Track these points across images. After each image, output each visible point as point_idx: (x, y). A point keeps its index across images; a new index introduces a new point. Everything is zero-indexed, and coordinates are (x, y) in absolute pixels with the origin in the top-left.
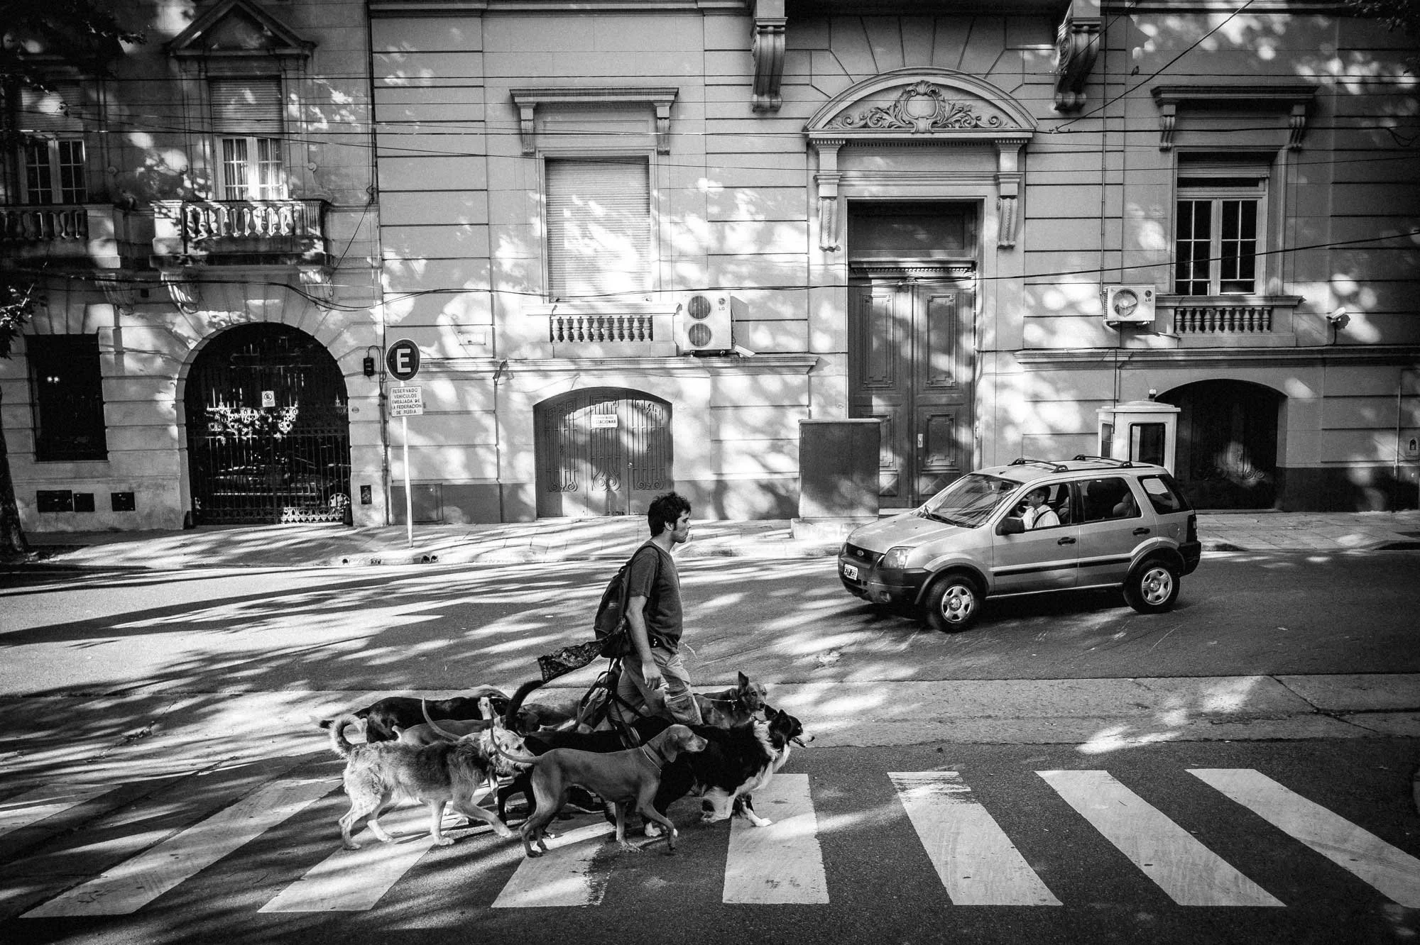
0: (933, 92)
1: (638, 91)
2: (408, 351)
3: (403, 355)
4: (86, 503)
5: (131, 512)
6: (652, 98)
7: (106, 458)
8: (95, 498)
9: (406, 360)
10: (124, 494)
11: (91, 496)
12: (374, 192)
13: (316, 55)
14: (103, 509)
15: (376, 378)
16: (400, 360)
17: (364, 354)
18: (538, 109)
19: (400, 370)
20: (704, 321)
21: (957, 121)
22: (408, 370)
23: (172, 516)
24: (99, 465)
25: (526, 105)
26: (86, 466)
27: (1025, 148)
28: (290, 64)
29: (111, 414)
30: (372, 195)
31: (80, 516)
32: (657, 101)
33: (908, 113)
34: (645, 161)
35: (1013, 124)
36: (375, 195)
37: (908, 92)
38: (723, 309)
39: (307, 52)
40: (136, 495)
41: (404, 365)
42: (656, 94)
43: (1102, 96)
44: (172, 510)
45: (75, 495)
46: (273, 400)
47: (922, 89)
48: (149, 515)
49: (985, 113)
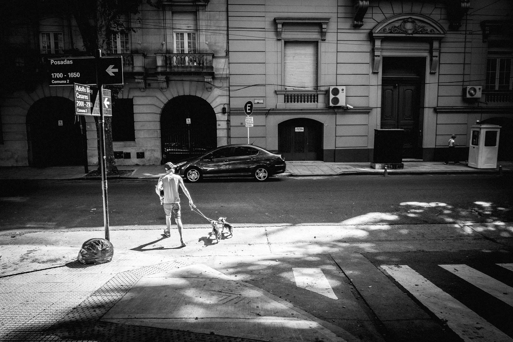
0: (413, 21)
1: (317, 19)
2: (250, 105)
3: (249, 106)
4: (128, 156)
5: (143, 159)
6: (322, 21)
7: (135, 141)
8: (131, 154)
9: (249, 108)
10: (141, 153)
11: (130, 153)
12: (228, 52)
13: (209, 4)
14: (134, 158)
15: (226, 114)
16: (248, 108)
17: (222, 106)
18: (283, 24)
19: (248, 111)
20: (337, 96)
21: (420, 31)
22: (250, 111)
23: (157, 160)
24: (132, 143)
25: (279, 23)
26: (128, 143)
27: (440, 40)
28: (200, 8)
29: (137, 126)
30: (227, 52)
31: (126, 160)
32: (323, 22)
33: (404, 28)
34: (317, 42)
35: (438, 32)
36: (228, 53)
37: (405, 21)
38: (343, 92)
39: (206, 4)
40: (145, 153)
41: (249, 110)
42: (323, 20)
43: (465, 23)
44: (157, 158)
45: (124, 153)
46: (190, 121)
47: (410, 20)
48: (149, 160)
49: (429, 29)
